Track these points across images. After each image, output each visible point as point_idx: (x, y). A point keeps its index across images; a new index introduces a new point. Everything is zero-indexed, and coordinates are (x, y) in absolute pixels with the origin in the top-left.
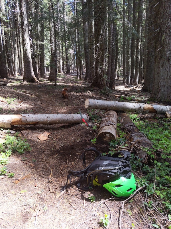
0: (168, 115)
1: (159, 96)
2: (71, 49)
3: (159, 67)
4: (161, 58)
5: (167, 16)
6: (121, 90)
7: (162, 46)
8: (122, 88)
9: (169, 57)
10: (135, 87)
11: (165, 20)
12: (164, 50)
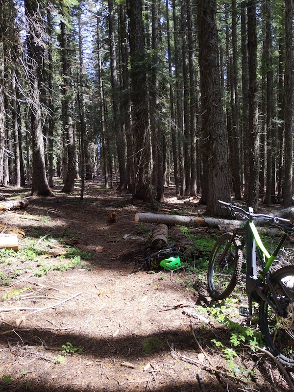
0: (220, 228)
1: (215, 210)
2: (93, 143)
3: (213, 177)
4: (214, 167)
5: (216, 124)
6: (173, 203)
7: (214, 154)
8: (173, 200)
9: (222, 166)
10: (191, 198)
11: (215, 127)
12: (217, 159)
